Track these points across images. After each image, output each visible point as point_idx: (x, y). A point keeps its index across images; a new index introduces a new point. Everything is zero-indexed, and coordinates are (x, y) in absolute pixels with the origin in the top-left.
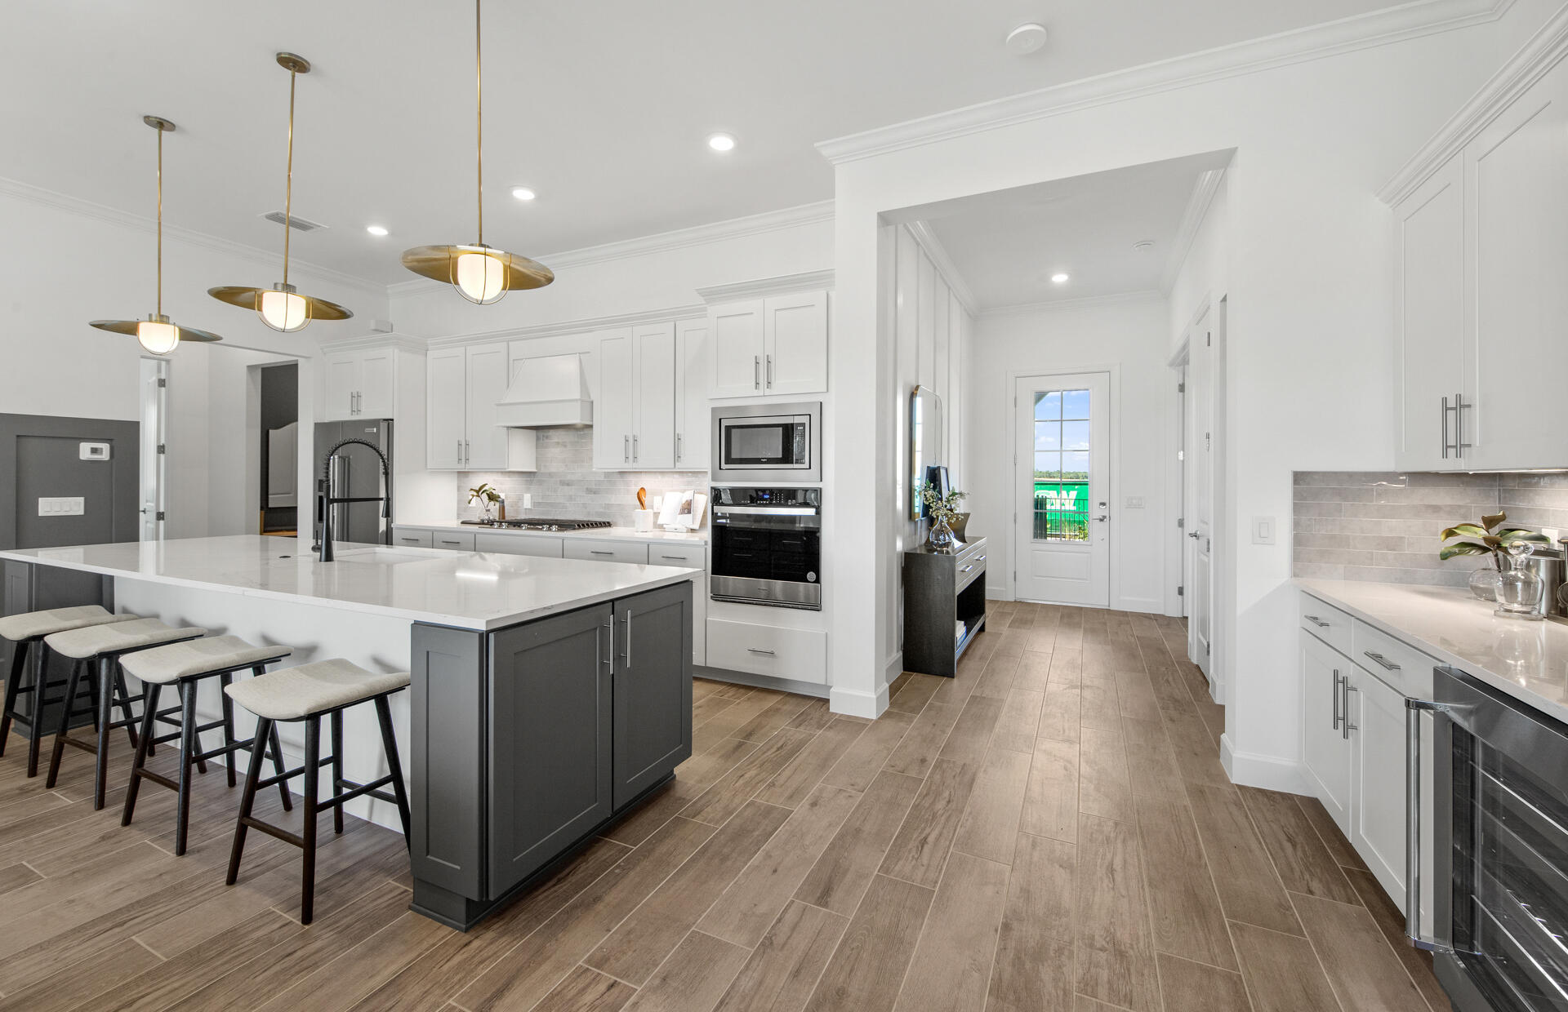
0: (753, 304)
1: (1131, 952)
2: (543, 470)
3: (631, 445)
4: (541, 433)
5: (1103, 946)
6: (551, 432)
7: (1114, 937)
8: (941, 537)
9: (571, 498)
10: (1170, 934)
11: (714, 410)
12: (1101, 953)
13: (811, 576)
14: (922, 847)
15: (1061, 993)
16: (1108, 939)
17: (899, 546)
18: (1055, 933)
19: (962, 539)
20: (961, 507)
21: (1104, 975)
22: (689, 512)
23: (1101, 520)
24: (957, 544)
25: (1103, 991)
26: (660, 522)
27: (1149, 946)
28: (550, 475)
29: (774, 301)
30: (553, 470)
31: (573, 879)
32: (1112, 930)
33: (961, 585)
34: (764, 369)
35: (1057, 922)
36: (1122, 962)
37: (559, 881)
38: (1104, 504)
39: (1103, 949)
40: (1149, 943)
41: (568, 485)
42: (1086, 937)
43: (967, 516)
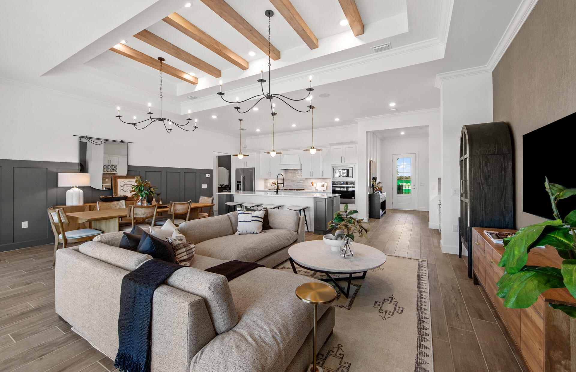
0: (341, 146)
2: (287, 178)
3: (311, 173)
4: (286, 170)
6: (289, 170)
8: (377, 191)
9: (294, 184)
11: (332, 167)
13: (353, 198)
17: (368, 194)
19: (381, 192)
20: (380, 185)
22: (324, 187)
23: (414, 189)
24: (380, 193)
26: (317, 189)
28: (288, 179)
29: (345, 146)
30: (289, 178)
33: (381, 201)
34: (343, 159)
38: (414, 185)
41: (293, 181)
43: (382, 187)
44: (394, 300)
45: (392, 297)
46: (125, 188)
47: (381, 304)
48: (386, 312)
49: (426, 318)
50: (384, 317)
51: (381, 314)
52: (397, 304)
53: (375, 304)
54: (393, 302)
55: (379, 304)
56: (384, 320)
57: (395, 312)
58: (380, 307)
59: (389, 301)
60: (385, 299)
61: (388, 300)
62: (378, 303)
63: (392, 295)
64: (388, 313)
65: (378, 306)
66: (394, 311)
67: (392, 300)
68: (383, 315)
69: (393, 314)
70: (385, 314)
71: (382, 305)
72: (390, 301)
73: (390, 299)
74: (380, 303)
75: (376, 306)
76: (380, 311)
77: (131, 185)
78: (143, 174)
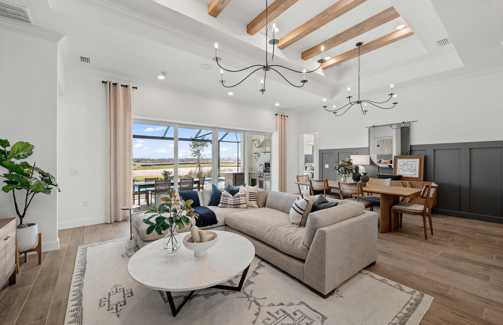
44: (114, 310)
45: (118, 314)
46: (405, 168)
47: (126, 296)
48: (117, 292)
49: (72, 311)
50: (116, 287)
51: (121, 287)
52: (109, 307)
53: (132, 293)
54: (115, 307)
55: (128, 295)
56: (116, 285)
57: (107, 297)
58: (125, 293)
59: (119, 305)
60: (125, 304)
61: (121, 305)
62: (130, 295)
63: (118, 315)
64: (115, 292)
65: (127, 292)
66: (109, 297)
67: (117, 309)
68: (118, 288)
69: (109, 295)
70: (117, 290)
71: (124, 296)
72: (117, 305)
73: (119, 308)
74: (128, 297)
75: (129, 291)
76: (123, 289)
77: (411, 165)
78: (430, 154)
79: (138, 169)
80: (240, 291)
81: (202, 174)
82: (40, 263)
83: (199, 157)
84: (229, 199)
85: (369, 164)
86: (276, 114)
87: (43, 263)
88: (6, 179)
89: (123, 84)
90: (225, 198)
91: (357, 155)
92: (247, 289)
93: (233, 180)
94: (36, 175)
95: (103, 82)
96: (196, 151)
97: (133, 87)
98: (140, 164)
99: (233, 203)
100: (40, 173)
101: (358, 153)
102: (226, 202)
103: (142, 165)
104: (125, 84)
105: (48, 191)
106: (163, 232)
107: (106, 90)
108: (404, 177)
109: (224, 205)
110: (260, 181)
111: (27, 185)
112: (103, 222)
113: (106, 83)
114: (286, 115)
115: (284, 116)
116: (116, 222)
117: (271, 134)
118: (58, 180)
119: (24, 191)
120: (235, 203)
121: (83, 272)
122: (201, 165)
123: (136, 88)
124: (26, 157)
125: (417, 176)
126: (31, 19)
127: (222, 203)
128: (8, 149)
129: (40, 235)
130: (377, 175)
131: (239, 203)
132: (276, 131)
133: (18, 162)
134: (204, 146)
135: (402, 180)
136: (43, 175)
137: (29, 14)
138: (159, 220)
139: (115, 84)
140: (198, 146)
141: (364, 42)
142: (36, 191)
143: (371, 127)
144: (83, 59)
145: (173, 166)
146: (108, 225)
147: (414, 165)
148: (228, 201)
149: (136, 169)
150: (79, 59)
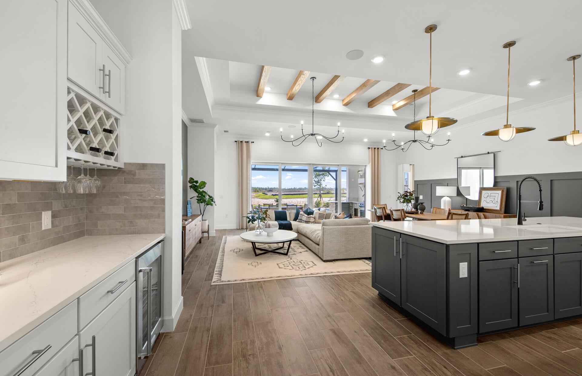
1: (241, 358)
5: (250, 356)
7: (247, 362)
10: (227, 373)
12: (250, 354)
14: (330, 368)
15: (259, 337)
16: (249, 360)
18: (266, 354)
21: (249, 347)
25: (249, 342)
27: (235, 364)
31: (388, 309)
32: (247, 365)
35: (266, 358)
36: (244, 353)
37: (389, 307)
39: (250, 355)
40: (235, 366)
42: (255, 357)
46: (488, 200)
49: (221, 251)
50: (237, 248)
52: (233, 252)
53: (243, 250)
60: (239, 252)
63: (236, 254)
67: (236, 252)
69: (234, 249)
74: (241, 251)
76: (240, 249)
77: (494, 197)
78: (513, 185)
79: (269, 198)
80: (287, 255)
81: (320, 204)
82: (208, 239)
83: (320, 187)
84: (303, 217)
85: (456, 196)
86: (368, 148)
87: (210, 239)
88: (197, 198)
89: (246, 141)
90: (301, 216)
91: (447, 186)
92: (289, 254)
93: (335, 209)
94: (207, 197)
95: (235, 141)
96: (317, 180)
97: (252, 142)
98: (272, 193)
99: (305, 220)
100: (209, 196)
101: (449, 185)
102: (301, 218)
103: (272, 195)
104: (247, 141)
105: (212, 205)
106: (254, 222)
107: (237, 146)
108: (486, 209)
109: (300, 220)
110: (361, 210)
111: (204, 201)
112: (235, 228)
113: (237, 141)
114: (380, 148)
115: (378, 148)
116: (242, 229)
117: (366, 166)
118: (215, 199)
119: (203, 204)
120: (306, 220)
121: (225, 243)
122: (322, 195)
123: (253, 142)
124: (203, 188)
125: (498, 208)
126: (205, 122)
127: (299, 219)
128: (198, 184)
129: (208, 225)
130: (461, 206)
131: (309, 221)
132: (369, 164)
133: (201, 190)
134: (325, 176)
135: (485, 212)
136: (210, 197)
137: (204, 120)
138: (253, 217)
139: (242, 142)
140: (319, 175)
141: (418, 90)
142: (207, 204)
143: (460, 158)
144: (225, 131)
145: (307, 195)
146: (238, 230)
147: (497, 197)
148: (303, 218)
149: (267, 198)
150: (224, 132)
